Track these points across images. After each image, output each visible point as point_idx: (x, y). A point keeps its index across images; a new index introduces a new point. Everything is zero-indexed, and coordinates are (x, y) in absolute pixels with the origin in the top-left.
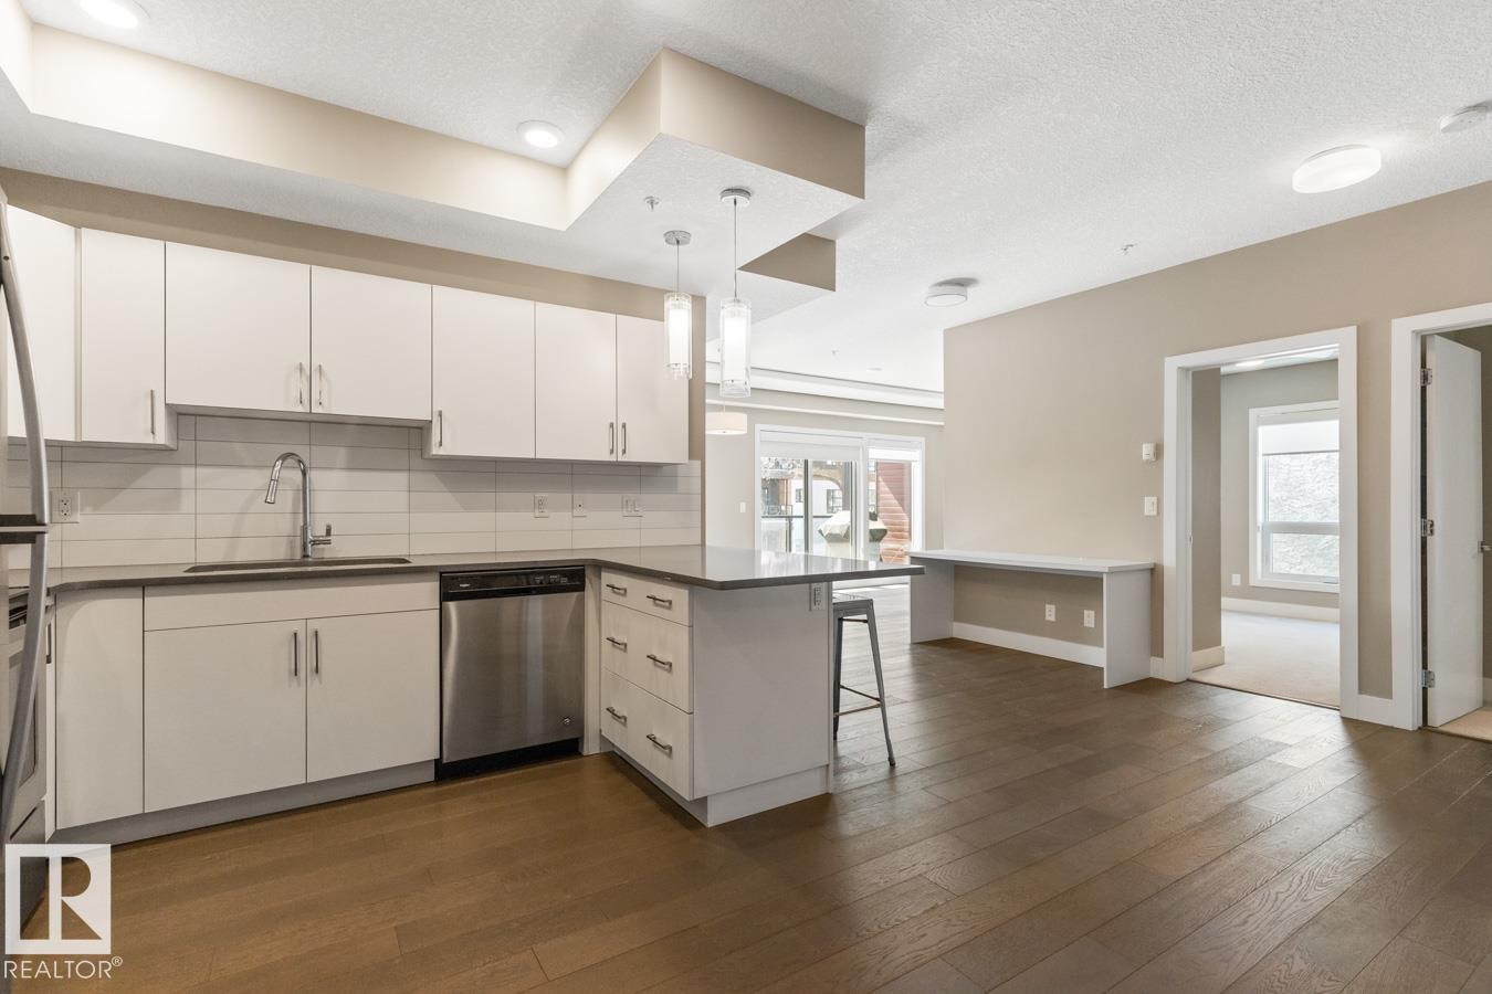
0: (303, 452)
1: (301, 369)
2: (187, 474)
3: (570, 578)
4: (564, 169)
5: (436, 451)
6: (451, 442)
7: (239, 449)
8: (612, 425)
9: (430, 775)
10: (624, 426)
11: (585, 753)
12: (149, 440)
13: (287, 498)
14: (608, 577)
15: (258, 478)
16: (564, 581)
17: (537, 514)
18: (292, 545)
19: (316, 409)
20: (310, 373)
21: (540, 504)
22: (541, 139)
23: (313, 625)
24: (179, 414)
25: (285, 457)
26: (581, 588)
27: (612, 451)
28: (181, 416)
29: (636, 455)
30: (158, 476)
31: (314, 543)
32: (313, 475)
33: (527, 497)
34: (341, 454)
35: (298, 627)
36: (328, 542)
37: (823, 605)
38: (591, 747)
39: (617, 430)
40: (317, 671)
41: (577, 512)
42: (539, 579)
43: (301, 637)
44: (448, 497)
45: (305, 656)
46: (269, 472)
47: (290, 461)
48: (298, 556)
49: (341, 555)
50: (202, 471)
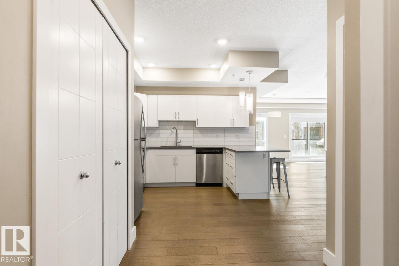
0: (176, 127)
1: (176, 113)
2: (161, 131)
3: (220, 151)
4: (219, 69)
5: (197, 126)
6: (199, 125)
7: (168, 127)
8: (231, 119)
9: (195, 185)
10: (234, 119)
11: (223, 186)
12: (156, 126)
13: (174, 135)
14: (227, 151)
15: (170, 132)
16: (218, 151)
17: (217, 138)
18: (175, 143)
19: (178, 120)
20: (177, 114)
21: (218, 136)
22: (213, 66)
23: (177, 156)
24: (160, 121)
25: (173, 128)
26: (222, 153)
27: (231, 125)
28: (160, 122)
29: (236, 125)
30: (157, 132)
31: (178, 143)
32: (178, 131)
33: (215, 135)
34: (182, 127)
35: (174, 156)
36: (180, 143)
37: (267, 158)
38: (224, 185)
39: (232, 121)
40: (177, 164)
41: (226, 138)
42: (214, 151)
43: (175, 158)
44: (200, 135)
45: (175, 161)
46: (171, 131)
47: (175, 129)
48: (176, 145)
49: (182, 145)
50: (163, 131)
